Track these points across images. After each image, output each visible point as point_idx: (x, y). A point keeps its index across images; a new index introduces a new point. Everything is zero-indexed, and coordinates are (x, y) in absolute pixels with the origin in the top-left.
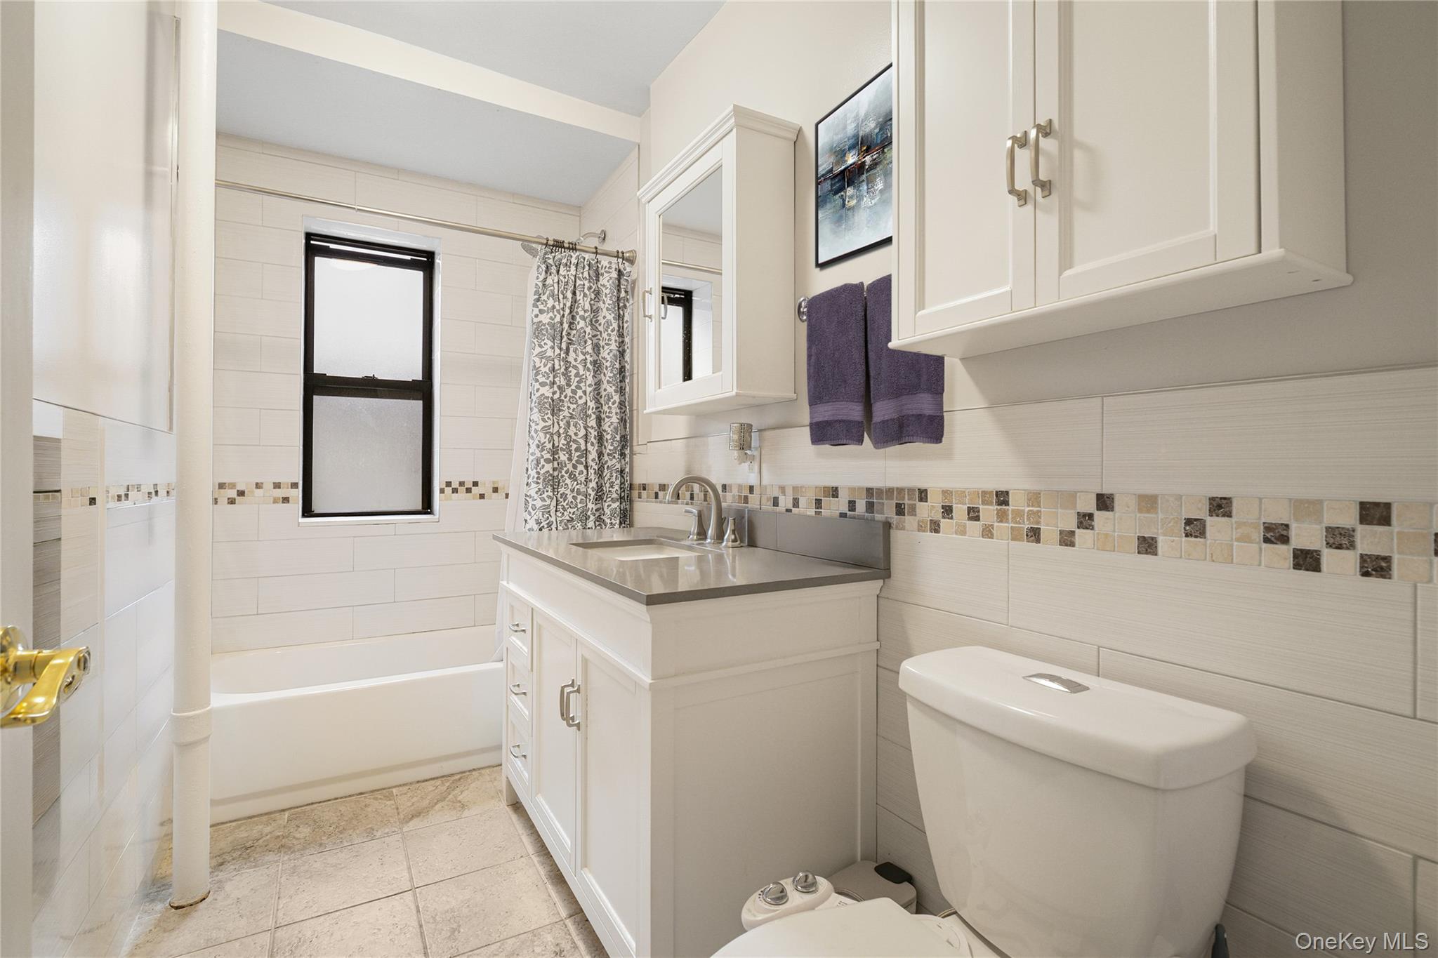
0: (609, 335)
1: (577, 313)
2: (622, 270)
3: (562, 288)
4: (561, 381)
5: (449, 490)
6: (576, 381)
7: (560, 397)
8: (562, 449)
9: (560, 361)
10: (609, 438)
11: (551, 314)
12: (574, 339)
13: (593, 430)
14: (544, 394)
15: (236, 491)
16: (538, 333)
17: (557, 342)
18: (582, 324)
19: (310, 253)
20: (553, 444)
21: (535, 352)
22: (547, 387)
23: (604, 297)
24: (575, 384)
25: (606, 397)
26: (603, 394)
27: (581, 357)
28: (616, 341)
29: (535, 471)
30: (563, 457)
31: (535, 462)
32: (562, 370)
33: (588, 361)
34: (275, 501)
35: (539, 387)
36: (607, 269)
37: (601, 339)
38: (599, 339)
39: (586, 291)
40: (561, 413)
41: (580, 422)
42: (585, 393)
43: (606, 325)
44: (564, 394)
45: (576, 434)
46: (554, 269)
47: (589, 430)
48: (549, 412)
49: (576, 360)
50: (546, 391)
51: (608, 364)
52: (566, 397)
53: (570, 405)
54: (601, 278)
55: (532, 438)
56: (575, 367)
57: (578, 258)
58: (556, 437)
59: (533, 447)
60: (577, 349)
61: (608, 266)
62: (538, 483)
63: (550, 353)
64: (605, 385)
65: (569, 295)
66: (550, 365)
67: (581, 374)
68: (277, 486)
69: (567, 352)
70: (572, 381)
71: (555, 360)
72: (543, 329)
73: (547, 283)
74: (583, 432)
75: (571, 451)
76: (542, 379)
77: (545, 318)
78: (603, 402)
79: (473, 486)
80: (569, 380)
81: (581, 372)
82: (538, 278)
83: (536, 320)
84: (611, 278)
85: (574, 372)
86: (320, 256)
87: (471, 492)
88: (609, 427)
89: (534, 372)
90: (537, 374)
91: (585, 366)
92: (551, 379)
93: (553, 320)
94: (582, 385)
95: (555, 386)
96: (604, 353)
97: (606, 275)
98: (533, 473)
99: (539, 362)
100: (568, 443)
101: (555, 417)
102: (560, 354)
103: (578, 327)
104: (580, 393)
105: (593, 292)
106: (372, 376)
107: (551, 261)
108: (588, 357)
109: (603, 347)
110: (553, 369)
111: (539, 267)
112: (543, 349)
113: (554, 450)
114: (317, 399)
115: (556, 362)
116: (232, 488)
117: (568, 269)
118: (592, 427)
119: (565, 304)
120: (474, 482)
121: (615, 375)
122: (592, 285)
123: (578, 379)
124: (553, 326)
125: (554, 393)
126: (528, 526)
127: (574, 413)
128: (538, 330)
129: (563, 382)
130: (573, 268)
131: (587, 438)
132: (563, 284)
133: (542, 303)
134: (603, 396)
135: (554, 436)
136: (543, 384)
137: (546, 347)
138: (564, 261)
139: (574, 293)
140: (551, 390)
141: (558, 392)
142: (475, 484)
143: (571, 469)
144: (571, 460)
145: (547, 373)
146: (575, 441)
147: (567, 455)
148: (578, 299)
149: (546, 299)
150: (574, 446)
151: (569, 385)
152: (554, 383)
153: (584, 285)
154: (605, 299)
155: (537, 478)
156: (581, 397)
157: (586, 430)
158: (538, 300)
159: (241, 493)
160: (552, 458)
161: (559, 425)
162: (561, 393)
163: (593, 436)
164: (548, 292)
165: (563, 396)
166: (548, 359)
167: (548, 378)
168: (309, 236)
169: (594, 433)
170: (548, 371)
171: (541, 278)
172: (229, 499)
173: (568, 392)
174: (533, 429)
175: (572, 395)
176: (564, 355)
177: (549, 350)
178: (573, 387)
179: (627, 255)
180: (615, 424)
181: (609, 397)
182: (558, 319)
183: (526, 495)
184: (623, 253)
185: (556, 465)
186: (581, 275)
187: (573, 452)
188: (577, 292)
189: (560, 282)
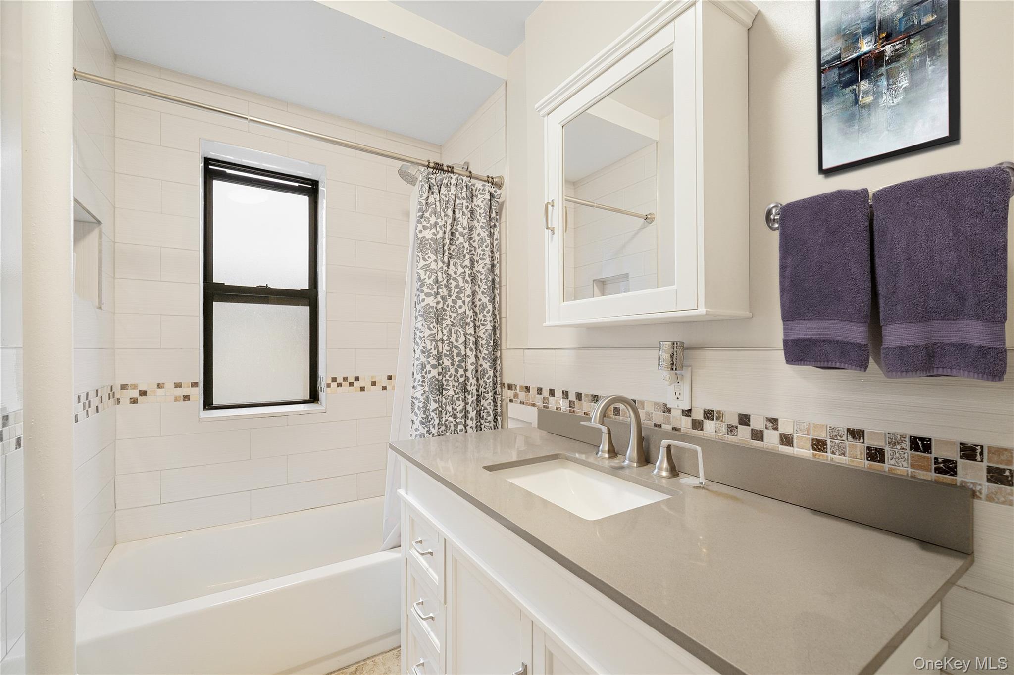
0: (483, 250)
1: (457, 230)
2: (493, 192)
3: (444, 206)
4: (444, 292)
5: (334, 385)
6: (455, 292)
7: (443, 306)
8: (446, 355)
9: (442, 273)
10: (484, 344)
11: (434, 230)
12: (453, 254)
13: (472, 337)
14: (429, 304)
15: (138, 391)
16: (423, 248)
17: (440, 256)
18: (461, 240)
19: (208, 177)
20: (438, 351)
21: (420, 265)
22: (432, 298)
23: (478, 217)
24: (455, 295)
25: (481, 307)
26: (478, 303)
27: (461, 270)
28: (489, 256)
29: (420, 375)
30: (447, 362)
31: (420, 366)
32: (445, 282)
33: (467, 274)
34: (176, 399)
35: (425, 297)
36: (481, 191)
37: (476, 254)
38: (474, 255)
39: (464, 209)
40: (444, 322)
41: (461, 330)
42: (464, 302)
43: (480, 241)
44: (447, 303)
45: (457, 341)
46: (435, 189)
47: (468, 336)
48: (434, 320)
49: (455, 273)
50: (431, 301)
51: (483, 277)
52: (448, 307)
53: (451, 314)
54: (475, 199)
55: (417, 344)
56: (455, 279)
57: (457, 179)
58: (440, 344)
59: (418, 352)
60: (456, 263)
61: (482, 188)
62: (423, 386)
63: (433, 266)
64: (480, 296)
65: (450, 213)
66: (434, 277)
67: (460, 286)
68: (178, 385)
69: (448, 266)
70: (452, 292)
71: (438, 272)
72: (426, 244)
73: (429, 201)
74: (462, 339)
75: (453, 356)
76: (427, 291)
77: (428, 234)
78: (478, 311)
79: (355, 380)
80: (450, 291)
81: (461, 284)
82: (421, 196)
83: (420, 235)
84: (485, 199)
85: (454, 283)
86: (218, 180)
87: (353, 386)
88: (484, 333)
89: (419, 283)
90: (422, 285)
91: (465, 278)
92: (435, 290)
93: (436, 235)
94: (462, 295)
95: (439, 297)
96: (479, 267)
97: (480, 196)
98: (418, 377)
99: (424, 274)
100: (451, 349)
101: (439, 325)
102: (442, 267)
103: (458, 243)
104: (460, 303)
105: (469, 211)
106: (265, 285)
107: (433, 181)
108: (467, 270)
109: (478, 262)
110: (437, 281)
111: (423, 186)
112: (427, 263)
113: (439, 357)
114: (217, 306)
115: (439, 274)
116: (134, 389)
117: (448, 189)
118: (471, 334)
119: (446, 222)
120: (355, 377)
121: (488, 287)
122: (469, 205)
123: (457, 290)
124: (435, 241)
125: (438, 303)
126: (415, 426)
127: (454, 321)
128: (422, 245)
129: (446, 293)
130: (453, 188)
131: (466, 344)
132: (444, 202)
133: (425, 220)
134: (478, 306)
135: (438, 343)
136: (428, 295)
137: (430, 260)
138: (445, 181)
139: (454, 212)
140: (435, 301)
141: (442, 302)
142: (357, 379)
143: (454, 373)
144: (454, 365)
145: (432, 285)
146: (456, 347)
147: (450, 361)
148: (457, 217)
149: (428, 216)
150: (456, 352)
151: (450, 296)
152: (437, 294)
153: (463, 204)
154: (479, 218)
155: (422, 382)
156: (460, 307)
157: (466, 337)
158: (422, 217)
159: (143, 393)
160: (437, 363)
161: (443, 333)
162: (444, 303)
163: (471, 342)
164: (430, 210)
165: (445, 306)
166: (433, 271)
167: (432, 290)
168: (207, 161)
169: (472, 340)
170: (432, 283)
171: (425, 196)
172: (131, 399)
173: (450, 302)
174: (418, 336)
175: (452, 305)
176: (446, 268)
177: (433, 263)
178: (453, 298)
179: (496, 180)
180: (490, 331)
181: (483, 307)
182: (440, 234)
183: (413, 398)
184: (493, 178)
185: (440, 370)
186: (460, 195)
187: (455, 357)
188: (456, 210)
189: (442, 201)
